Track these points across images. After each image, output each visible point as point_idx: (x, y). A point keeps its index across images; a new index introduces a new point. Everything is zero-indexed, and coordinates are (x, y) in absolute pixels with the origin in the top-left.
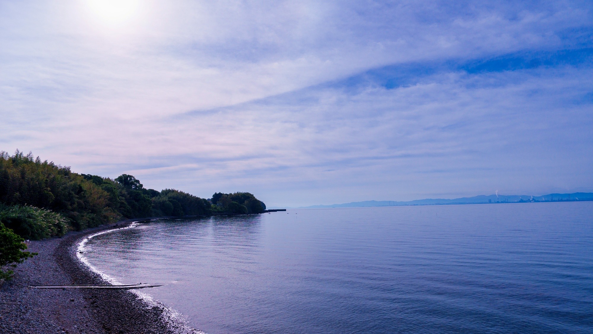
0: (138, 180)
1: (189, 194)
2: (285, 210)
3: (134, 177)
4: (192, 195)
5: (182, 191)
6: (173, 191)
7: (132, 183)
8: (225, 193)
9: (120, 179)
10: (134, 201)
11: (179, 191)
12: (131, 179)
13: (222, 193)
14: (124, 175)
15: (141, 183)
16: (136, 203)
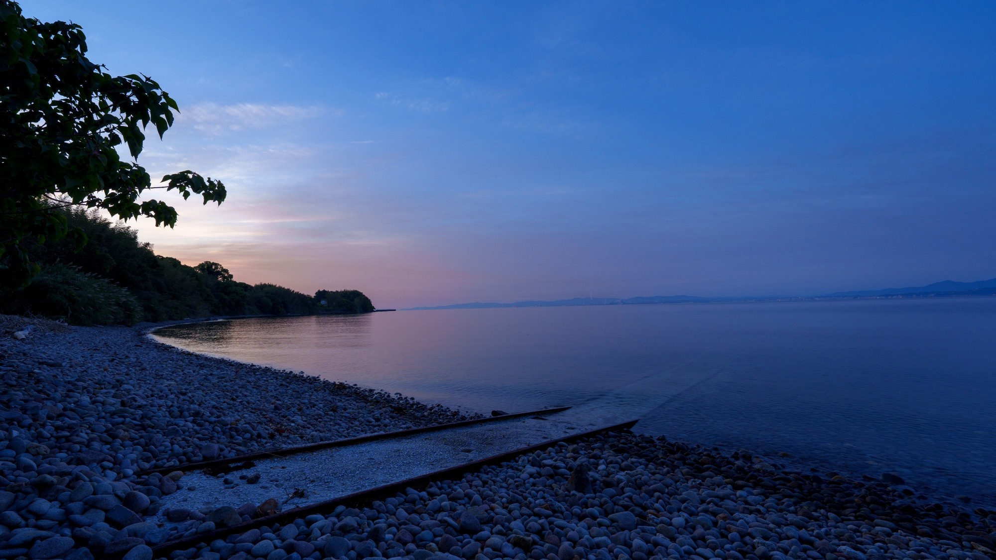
0: (227, 270)
1: (291, 289)
2: (395, 310)
3: (221, 265)
4: (293, 291)
5: (281, 285)
6: (270, 286)
7: (219, 273)
8: (330, 291)
9: (201, 266)
10: (223, 294)
11: (277, 286)
12: (216, 268)
13: (326, 290)
14: (206, 262)
15: (230, 273)
16: (226, 297)
